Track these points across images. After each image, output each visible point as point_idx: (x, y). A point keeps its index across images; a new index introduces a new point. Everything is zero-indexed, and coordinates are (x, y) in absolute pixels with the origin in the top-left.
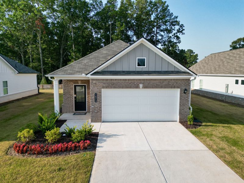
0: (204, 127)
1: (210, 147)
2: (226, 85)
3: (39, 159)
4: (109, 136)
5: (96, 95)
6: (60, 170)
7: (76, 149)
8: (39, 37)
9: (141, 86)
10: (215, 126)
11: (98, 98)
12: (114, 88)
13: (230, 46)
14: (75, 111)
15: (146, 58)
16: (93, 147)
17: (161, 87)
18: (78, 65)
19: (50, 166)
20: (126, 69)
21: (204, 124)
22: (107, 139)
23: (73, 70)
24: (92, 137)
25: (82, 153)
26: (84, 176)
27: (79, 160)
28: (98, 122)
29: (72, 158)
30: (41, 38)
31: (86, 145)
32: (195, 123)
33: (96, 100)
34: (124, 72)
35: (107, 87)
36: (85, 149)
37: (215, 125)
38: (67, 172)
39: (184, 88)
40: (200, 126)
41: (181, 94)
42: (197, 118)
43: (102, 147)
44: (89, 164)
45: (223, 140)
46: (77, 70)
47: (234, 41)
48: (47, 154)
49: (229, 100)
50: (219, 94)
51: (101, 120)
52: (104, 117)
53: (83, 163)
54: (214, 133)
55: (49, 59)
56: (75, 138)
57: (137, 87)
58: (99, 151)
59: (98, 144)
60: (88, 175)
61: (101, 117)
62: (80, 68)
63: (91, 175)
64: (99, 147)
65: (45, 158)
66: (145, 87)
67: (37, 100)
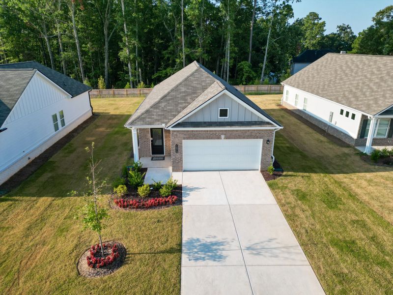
0: (283, 177)
1: (279, 201)
2: (331, 112)
3: (139, 213)
4: (191, 189)
5: (177, 146)
6: (158, 221)
7: (166, 204)
8: (72, 12)
9: (223, 136)
10: (295, 176)
11: (179, 149)
12: (195, 139)
13: (372, 19)
14: (152, 154)
15: (228, 109)
16: (180, 201)
17: (244, 138)
18: (155, 111)
19: (151, 218)
20: (207, 120)
21: (284, 173)
22: (190, 193)
23: (151, 118)
24: (177, 191)
25: (172, 207)
26: (177, 226)
27: (171, 214)
28: (179, 171)
29: (165, 211)
30: (75, 13)
31: (174, 199)
32: (276, 173)
33: (177, 151)
34: (205, 123)
35: (188, 138)
36: (174, 203)
37: (295, 174)
38: (164, 223)
39: (266, 139)
40: (280, 175)
41: (263, 144)
42: (281, 164)
43: (187, 201)
44: (179, 217)
45: (293, 194)
46: (155, 117)
47: (380, 11)
48: (144, 208)
49: (331, 132)
50: (322, 122)
51: (182, 169)
52: (185, 166)
53: (174, 216)
54: (289, 185)
55: (88, 45)
56: (164, 194)
57: (219, 138)
58: (185, 205)
59: (184, 199)
60: (180, 226)
61: (182, 167)
62: (159, 115)
63: (182, 225)
64: (184, 201)
65: (144, 212)
66: (227, 138)
67: (97, 130)
